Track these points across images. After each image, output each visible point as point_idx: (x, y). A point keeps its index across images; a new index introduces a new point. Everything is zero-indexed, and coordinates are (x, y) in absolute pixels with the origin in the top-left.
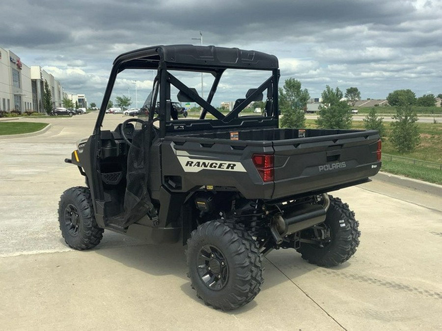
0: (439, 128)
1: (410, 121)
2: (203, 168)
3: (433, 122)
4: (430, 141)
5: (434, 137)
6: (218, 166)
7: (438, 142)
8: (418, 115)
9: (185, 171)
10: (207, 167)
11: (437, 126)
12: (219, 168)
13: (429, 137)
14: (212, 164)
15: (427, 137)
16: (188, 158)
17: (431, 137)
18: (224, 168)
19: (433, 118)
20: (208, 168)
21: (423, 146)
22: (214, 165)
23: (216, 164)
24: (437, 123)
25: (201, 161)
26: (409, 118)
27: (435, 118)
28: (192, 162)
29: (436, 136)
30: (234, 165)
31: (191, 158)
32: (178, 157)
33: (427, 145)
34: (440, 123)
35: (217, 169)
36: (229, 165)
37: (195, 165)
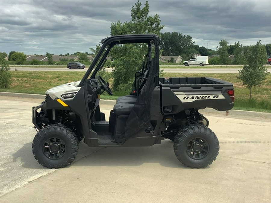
0: (20, 74)
1: (5, 70)
2: (197, 99)
3: (15, 70)
4: (17, 81)
5: (19, 79)
6: (207, 97)
7: (22, 82)
8: (9, 66)
9: (183, 102)
10: (199, 98)
11: (18, 73)
12: (208, 98)
13: (16, 79)
14: (203, 97)
15: (14, 79)
16: (185, 95)
17: (17, 79)
18: (212, 98)
19: (14, 68)
20: (201, 99)
21: (14, 85)
22: (205, 97)
23: (206, 96)
24: (17, 71)
25: (195, 96)
26: (4, 68)
27: (16, 68)
28: (189, 97)
29: (20, 79)
30: (218, 96)
31: (187, 95)
32: (177, 95)
33: (16, 84)
34: (19, 71)
35: (206, 99)
36: (215, 96)
37: (191, 98)
